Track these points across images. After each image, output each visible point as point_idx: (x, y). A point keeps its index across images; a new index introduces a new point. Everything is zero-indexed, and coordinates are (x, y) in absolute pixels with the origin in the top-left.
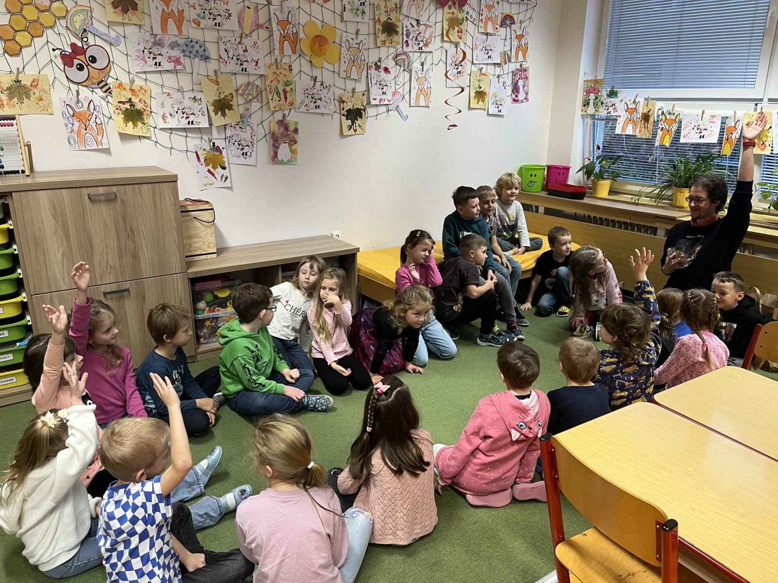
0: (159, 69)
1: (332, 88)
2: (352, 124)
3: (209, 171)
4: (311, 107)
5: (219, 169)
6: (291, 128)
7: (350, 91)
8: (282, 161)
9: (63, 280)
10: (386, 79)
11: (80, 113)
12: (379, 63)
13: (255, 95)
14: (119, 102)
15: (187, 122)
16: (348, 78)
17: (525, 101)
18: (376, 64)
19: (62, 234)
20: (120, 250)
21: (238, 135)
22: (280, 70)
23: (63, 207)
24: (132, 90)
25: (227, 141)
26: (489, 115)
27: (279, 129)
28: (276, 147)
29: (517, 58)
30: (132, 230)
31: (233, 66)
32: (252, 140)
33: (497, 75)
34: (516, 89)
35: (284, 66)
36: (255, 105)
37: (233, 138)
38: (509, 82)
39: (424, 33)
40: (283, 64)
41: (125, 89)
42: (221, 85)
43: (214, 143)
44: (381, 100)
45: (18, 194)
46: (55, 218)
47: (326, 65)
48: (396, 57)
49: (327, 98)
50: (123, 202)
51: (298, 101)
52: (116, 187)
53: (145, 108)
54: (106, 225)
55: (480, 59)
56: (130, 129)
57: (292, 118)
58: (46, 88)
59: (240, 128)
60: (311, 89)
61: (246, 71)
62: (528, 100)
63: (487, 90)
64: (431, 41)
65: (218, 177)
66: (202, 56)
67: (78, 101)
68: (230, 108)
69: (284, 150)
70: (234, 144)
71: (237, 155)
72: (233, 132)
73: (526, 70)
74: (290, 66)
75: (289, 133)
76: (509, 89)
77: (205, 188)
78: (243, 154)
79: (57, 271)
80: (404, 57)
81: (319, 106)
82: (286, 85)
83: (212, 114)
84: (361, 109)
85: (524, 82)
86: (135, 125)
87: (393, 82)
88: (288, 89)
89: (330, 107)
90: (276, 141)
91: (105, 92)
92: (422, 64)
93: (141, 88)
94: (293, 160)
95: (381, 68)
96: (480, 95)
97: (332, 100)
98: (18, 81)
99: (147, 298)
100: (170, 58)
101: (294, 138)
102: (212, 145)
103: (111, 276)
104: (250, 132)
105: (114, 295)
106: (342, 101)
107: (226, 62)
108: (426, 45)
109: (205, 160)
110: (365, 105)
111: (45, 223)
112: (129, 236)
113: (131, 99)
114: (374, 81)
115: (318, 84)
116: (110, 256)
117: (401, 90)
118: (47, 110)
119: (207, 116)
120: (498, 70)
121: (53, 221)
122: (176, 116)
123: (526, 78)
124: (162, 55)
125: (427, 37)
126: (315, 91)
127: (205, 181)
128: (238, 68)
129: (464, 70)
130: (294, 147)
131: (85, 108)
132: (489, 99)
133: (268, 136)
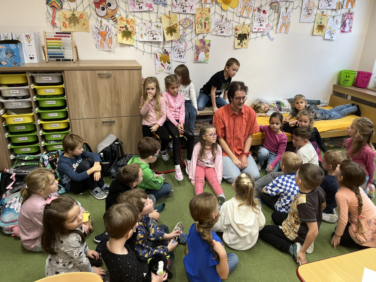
0: (141, 10)
1: (232, 22)
2: (241, 42)
3: (162, 64)
4: (218, 32)
5: (167, 63)
6: (207, 43)
7: (242, 24)
8: (201, 61)
9: (85, 114)
10: (263, 17)
11: (102, 32)
12: (260, 8)
13: (189, 25)
14: (120, 27)
15: (153, 38)
16: (241, 16)
17: (349, 32)
18: (258, 8)
19: (86, 92)
20: (112, 102)
21: (178, 46)
22: (204, 12)
23: (87, 79)
24: (127, 21)
25: (172, 49)
26: (324, 39)
27: (200, 44)
28: (198, 53)
29: (347, 6)
30: (118, 92)
31: (179, 9)
32: (185, 49)
33: (333, 16)
34: (344, 25)
35: (206, 9)
36: (188, 31)
37: (176, 47)
38: (340, 20)
40: (205, 8)
41: (124, 20)
42: (172, 19)
43: (165, 50)
44: (259, 29)
45: (67, 71)
46: (83, 84)
47: (229, 9)
48: (271, 4)
49: (228, 28)
50: (114, 78)
51: (212, 28)
52: (112, 71)
53: (133, 30)
54: (106, 89)
55: (323, 6)
56: (125, 41)
57: (208, 38)
58: (87, 19)
59: (180, 42)
60: (220, 22)
61: (185, 12)
62: (351, 32)
63: (325, 25)
65: (166, 67)
66: (163, 3)
67: (101, 26)
68: (175, 31)
69: (202, 55)
70: (176, 51)
71: (177, 57)
72: (176, 44)
73: (352, 14)
74: (209, 9)
75: (205, 46)
76: (339, 25)
77: (159, 72)
78: (180, 56)
79: (83, 110)
80: (276, 4)
81: (223, 32)
82: (206, 20)
83: (166, 34)
84: (247, 34)
85: (350, 21)
86: (127, 39)
87: (267, 19)
88: (207, 22)
89: (229, 32)
90: (198, 50)
91: (114, 22)
92: (287, 9)
93: (132, 20)
94: (207, 60)
95: (261, 11)
96: (321, 27)
97: (231, 29)
98: (74, 15)
99: (123, 126)
100: (147, 4)
101: (208, 49)
102: (164, 50)
103: (107, 114)
104: (185, 45)
105: (108, 124)
106: (236, 30)
107: (175, 7)
109: (160, 58)
110: (249, 31)
111: (78, 86)
112: (116, 95)
113: (126, 25)
114: (256, 18)
115: (224, 20)
116: (107, 105)
117: (271, 24)
118: (87, 30)
119: (163, 35)
120: (334, 13)
121: (82, 86)
122: (148, 35)
123: (352, 18)
124: (143, 3)
126: (222, 23)
127: (159, 69)
128: (181, 10)
129: (312, 12)
130: (207, 54)
131: (104, 30)
132: (326, 30)
133: (194, 48)
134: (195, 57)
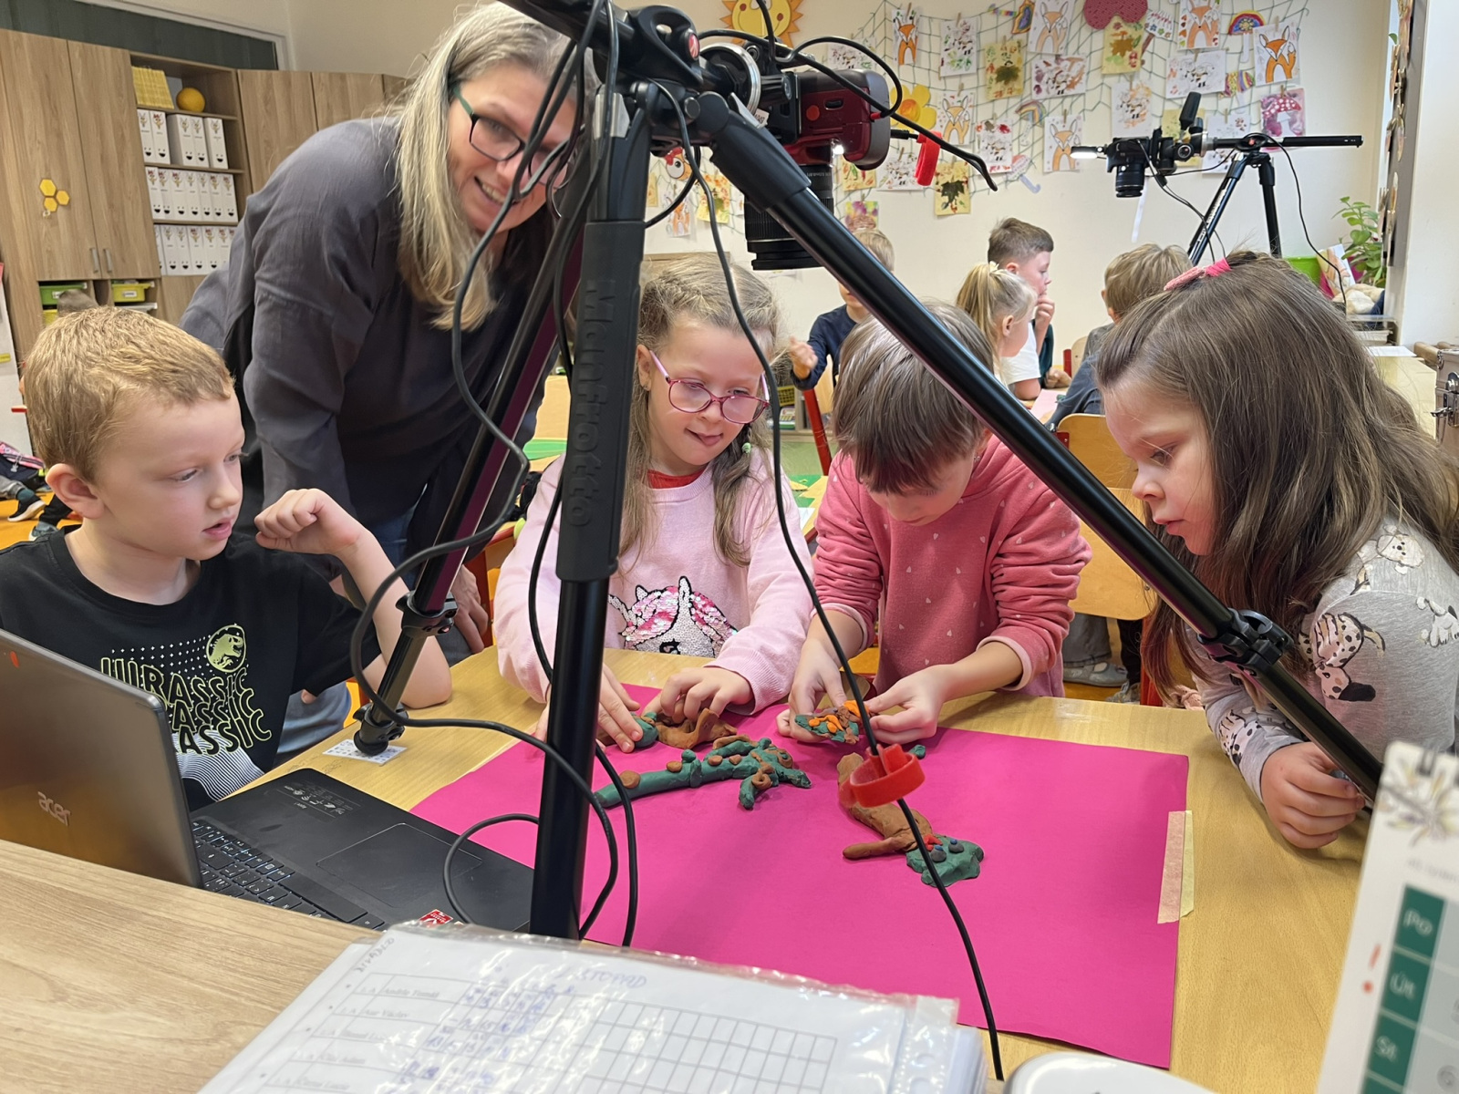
2: (951, 201)
4: (894, 184)
6: (870, 209)
7: (949, 161)
10: (1003, 140)
18: (987, 123)
24: (717, 181)
27: (856, 211)
29: (1270, 78)
33: (1221, 109)
38: (1252, 118)
39: (1069, 70)
44: (993, 168)
48: (1021, 109)
51: (880, 178)
55: (1181, 90)
57: (871, 198)
60: (895, 163)
64: (1080, 79)
73: (1295, 96)
75: (867, 215)
80: (1033, 107)
81: (904, 182)
84: (961, 182)
85: (1292, 116)
87: (1015, 144)
92: (1065, 114)
95: (996, 127)
108: (1072, 85)
110: (968, 175)
114: (983, 145)
115: (905, 157)
117: (1028, 154)
120: (1225, 103)
123: (1297, 108)
125: (1074, 73)
129: (1145, 111)
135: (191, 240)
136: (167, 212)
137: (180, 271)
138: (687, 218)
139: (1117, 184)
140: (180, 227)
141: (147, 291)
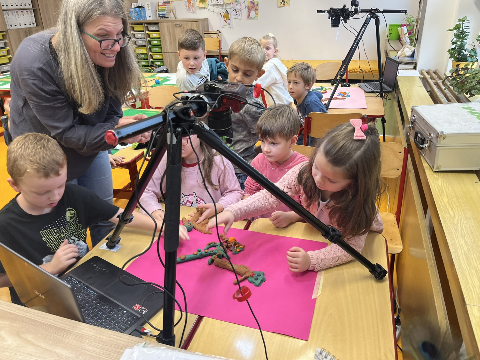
2: (283, 2)
3: (225, 21)
5: (228, 20)
8: (252, 18)
9: (170, 50)
11: (189, 0)
15: (218, 2)
19: (169, 36)
21: (235, 7)
23: (170, 28)
25: (231, 9)
27: (251, 5)
28: (249, 12)
32: (240, 9)
43: (227, 10)
50: (183, 27)
52: (182, 22)
56: (201, 5)
59: (236, 4)
65: (228, 23)
69: (253, 13)
70: (234, 10)
71: (234, 15)
75: (255, 6)
77: (223, 27)
78: (237, 15)
79: (168, 47)
90: (249, 9)
94: (257, 17)
101: (257, 8)
104: (240, 6)
109: (224, 17)
121: (168, 32)
127: (223, 24)
130: (257, 12)
133: (247, 8)
134: (248, 15)
135: (17, 15)
136: (7, 6)
137: (14, 27)
138: (193, 6)
139: (331, 23)
140: (12, 11)
141: (3, 35)
